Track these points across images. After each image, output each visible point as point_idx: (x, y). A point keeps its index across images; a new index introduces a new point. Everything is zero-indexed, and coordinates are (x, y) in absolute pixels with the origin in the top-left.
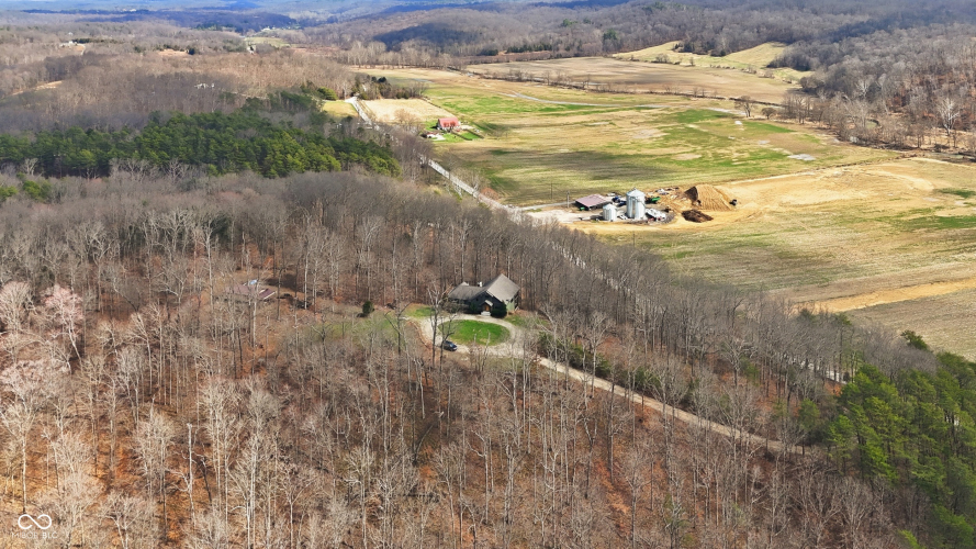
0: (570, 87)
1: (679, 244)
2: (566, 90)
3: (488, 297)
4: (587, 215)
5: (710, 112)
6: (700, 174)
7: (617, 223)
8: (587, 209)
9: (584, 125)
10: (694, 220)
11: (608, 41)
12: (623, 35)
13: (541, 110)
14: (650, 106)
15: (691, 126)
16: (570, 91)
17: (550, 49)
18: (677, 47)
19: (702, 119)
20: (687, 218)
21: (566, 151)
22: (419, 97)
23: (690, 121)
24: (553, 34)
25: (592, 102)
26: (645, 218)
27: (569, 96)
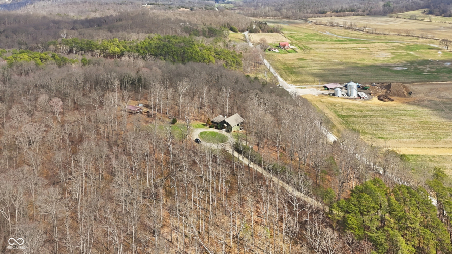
0: (356, 30)
1: (368, 111)
2: (354, 32)
3: (225, 123)
4: (327, 92)
5: (425, 46)
6: (401, 78)
7: (341, 98)
8: (328, 89)
9: (353, 49)
10: (382, 100)
11: (386, 7)
12: (395, 5)
13: (335, 41)
14: (394, 41)
15: (411, 53)
16: (356, 32)
17: (355, 11)
18: (424, 11)
19: (420, 49)
20: (379, 99)
21: (336, 61)
22: (278, 32)
23: (412, 50)
24: (357, 4)
25: (364, 38)
26: (357, 96)
27: (352, 35)
